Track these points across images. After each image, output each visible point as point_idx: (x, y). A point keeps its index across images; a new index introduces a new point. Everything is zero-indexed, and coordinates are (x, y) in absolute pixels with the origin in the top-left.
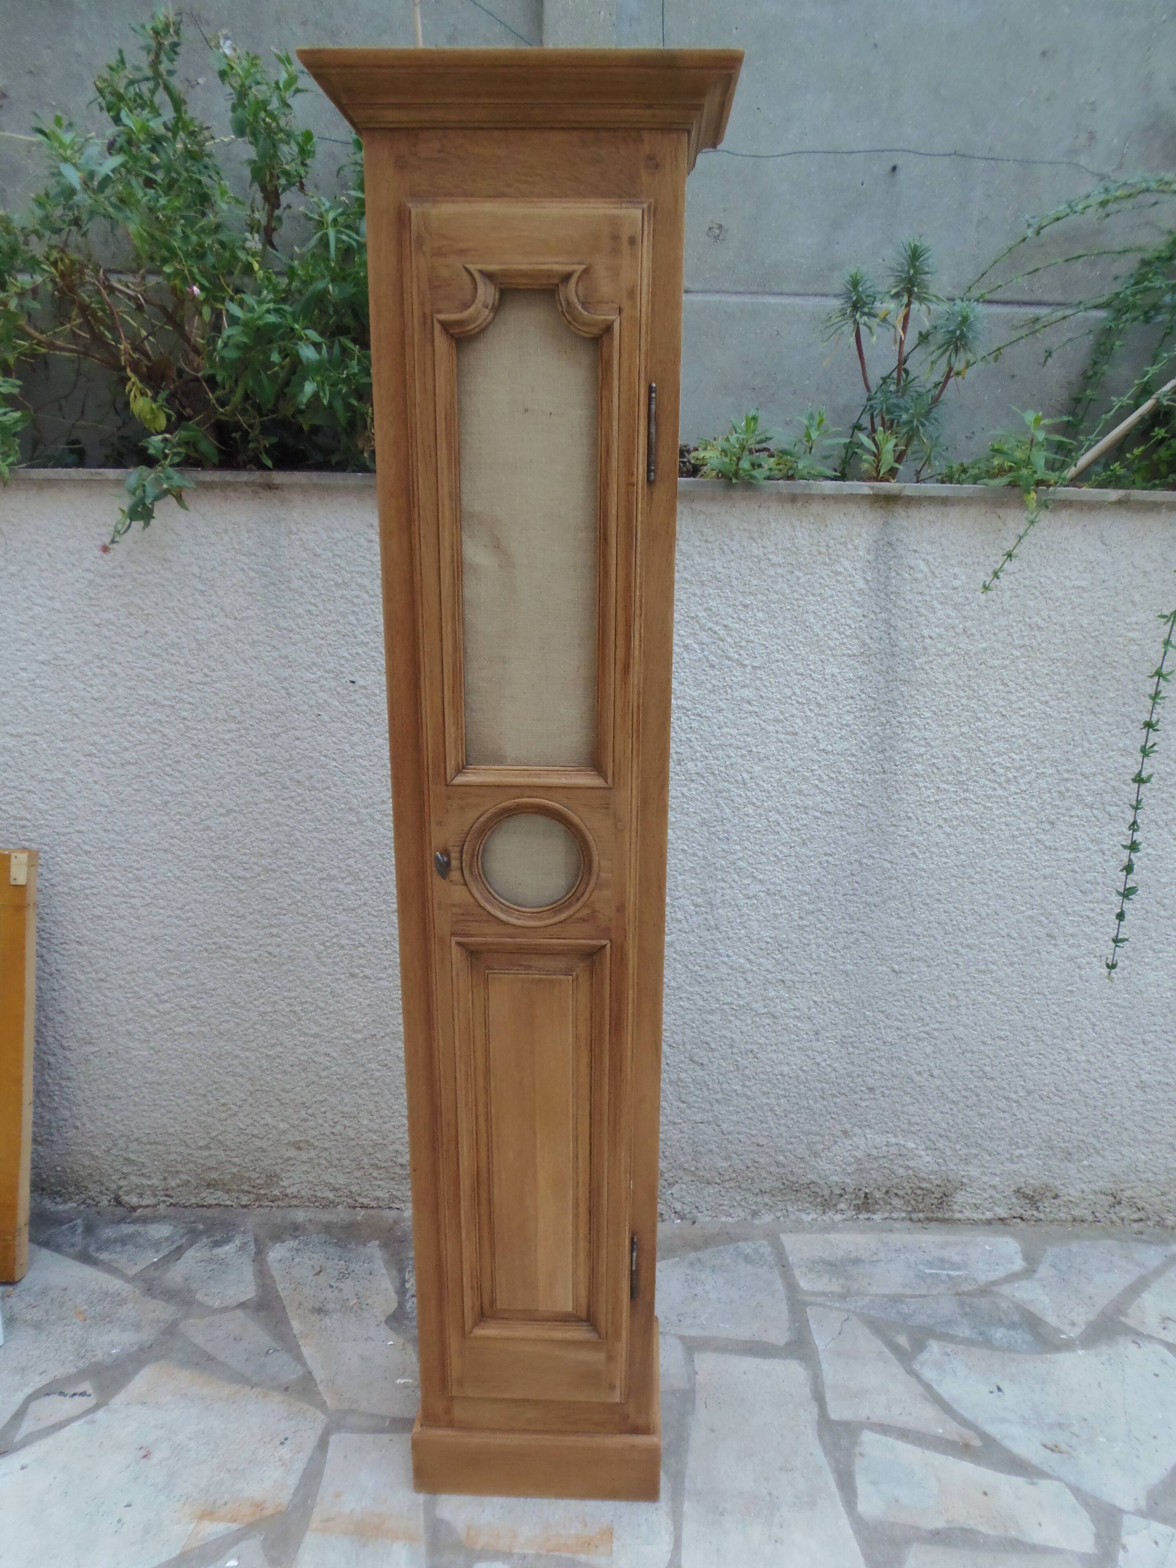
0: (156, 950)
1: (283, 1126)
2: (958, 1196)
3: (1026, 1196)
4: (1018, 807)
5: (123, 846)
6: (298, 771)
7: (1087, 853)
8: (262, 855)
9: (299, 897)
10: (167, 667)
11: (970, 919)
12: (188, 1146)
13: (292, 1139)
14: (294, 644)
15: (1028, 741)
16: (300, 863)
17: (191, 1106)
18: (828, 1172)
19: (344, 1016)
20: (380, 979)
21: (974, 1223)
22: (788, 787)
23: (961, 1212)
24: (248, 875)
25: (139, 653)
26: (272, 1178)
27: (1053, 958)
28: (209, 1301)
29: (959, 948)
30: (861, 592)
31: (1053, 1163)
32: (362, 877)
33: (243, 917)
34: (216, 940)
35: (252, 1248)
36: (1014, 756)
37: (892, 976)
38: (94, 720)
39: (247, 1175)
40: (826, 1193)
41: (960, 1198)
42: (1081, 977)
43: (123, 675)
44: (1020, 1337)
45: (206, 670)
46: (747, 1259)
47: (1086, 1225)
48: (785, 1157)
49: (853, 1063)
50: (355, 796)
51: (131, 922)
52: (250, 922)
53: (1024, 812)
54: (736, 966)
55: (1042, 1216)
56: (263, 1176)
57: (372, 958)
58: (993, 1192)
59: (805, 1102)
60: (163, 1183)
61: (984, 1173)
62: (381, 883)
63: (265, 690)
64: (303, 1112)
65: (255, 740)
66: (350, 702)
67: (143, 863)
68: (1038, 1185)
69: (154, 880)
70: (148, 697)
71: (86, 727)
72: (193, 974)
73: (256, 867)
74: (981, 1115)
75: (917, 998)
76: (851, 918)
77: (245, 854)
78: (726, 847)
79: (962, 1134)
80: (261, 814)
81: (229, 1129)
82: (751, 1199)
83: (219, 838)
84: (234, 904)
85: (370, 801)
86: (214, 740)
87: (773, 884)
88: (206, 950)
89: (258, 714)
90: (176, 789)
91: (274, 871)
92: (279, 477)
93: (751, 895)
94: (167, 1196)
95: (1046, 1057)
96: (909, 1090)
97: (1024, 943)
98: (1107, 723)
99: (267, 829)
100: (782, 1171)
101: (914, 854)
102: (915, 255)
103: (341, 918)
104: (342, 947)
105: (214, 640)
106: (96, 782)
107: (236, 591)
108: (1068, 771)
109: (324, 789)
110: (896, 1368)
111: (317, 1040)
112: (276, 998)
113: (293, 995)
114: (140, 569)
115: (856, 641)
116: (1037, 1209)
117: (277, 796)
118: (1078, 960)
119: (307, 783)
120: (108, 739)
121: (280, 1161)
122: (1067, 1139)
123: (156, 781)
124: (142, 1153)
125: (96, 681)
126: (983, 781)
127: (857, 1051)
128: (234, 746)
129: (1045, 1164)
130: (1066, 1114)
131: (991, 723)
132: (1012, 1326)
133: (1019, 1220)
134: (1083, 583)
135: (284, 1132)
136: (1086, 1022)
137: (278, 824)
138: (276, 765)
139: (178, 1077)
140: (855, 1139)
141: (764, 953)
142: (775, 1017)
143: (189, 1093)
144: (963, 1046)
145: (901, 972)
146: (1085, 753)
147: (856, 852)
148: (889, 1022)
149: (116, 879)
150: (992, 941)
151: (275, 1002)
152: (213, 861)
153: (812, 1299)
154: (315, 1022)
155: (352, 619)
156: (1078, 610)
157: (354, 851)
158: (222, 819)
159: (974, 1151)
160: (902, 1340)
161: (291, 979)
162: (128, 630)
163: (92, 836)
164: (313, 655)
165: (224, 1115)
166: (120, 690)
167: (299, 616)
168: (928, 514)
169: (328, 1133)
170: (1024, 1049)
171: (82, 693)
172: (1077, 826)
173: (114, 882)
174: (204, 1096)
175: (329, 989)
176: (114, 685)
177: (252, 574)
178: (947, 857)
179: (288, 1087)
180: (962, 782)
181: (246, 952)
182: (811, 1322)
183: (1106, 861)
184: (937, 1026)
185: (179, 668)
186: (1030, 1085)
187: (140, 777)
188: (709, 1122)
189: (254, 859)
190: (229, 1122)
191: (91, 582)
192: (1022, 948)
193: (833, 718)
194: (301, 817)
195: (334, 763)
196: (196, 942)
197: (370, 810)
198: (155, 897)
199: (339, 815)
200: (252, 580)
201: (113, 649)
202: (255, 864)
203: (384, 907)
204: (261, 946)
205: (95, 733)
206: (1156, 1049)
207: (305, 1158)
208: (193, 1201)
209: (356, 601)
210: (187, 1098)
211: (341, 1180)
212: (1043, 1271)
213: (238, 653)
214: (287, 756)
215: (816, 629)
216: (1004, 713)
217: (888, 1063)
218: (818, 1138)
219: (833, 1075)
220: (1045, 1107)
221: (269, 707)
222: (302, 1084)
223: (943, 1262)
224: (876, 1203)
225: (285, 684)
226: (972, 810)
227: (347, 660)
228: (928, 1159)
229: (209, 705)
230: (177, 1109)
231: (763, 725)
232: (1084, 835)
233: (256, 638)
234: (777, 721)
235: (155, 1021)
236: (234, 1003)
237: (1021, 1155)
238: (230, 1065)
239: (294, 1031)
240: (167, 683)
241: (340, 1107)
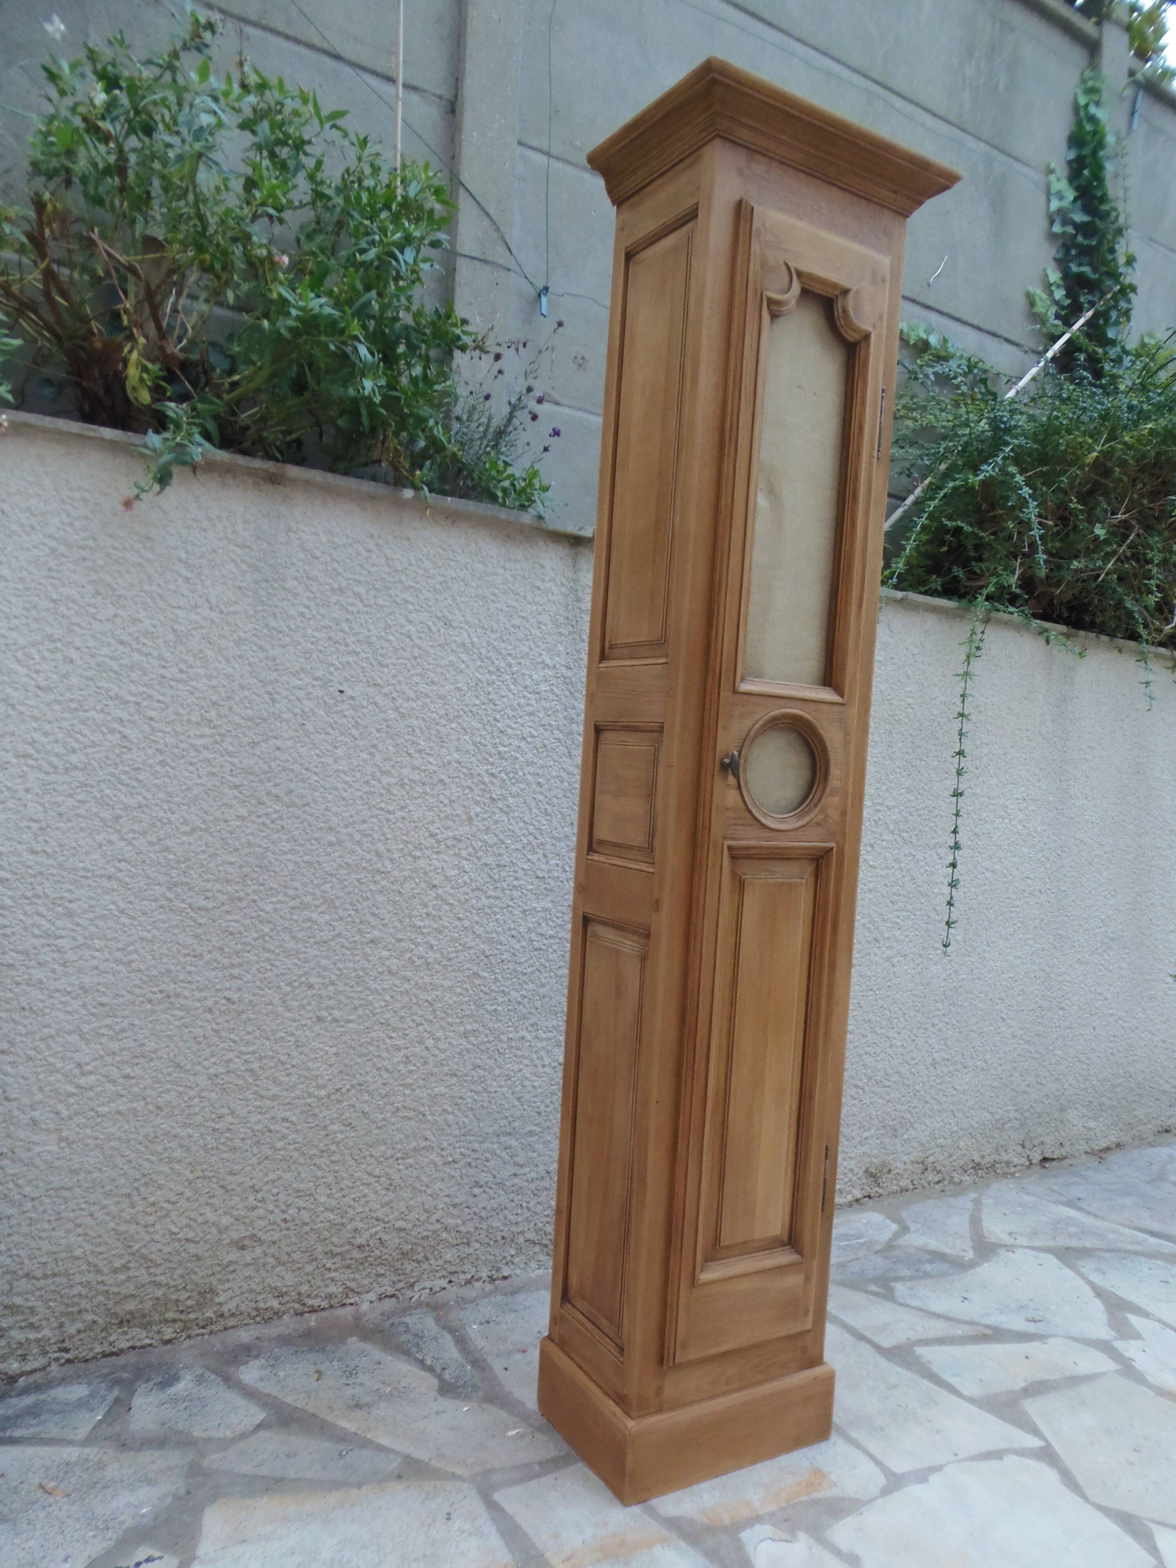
0: (84, 1005)
1: (225, 1220)
3: (871, 1175)
5: (55, 872)
6: (276, 785)
8: (228, 881)
9: (266, 930)
10: (136, 656)
12: (99, 1271)
13: (235, 1236)
14: (283, 646)
16: (271, 889)
17: (109, 1214)
19: (308, 1069)
20: (349, 1021)
24: (209, 905)
25: (104, 639)
26: (207, 1294)
28: (215, 1435)
31: (886, 1140)
32: (337, 904)
33: (201, 955)
34: (164, 987)
35: (213, 1378)
38: (36, 713)
39: (174, 1297)
43: (79, 662)
45: (182, 666)
47: (909, 1193)
50: (336, 814)
51: (53, 971)
52: (208, 963)
55: (881, 1191)
56: (195, 1294)
57: (342, 998)
58: (850, 1175)
60: (57, 1332)
62: (356, 910)
63: (247, 693)
64: (252, 1198)
65: (231, 748)
66: (337, 713)
67: (78, 893)
68: (878, 1163)
69: (91, 915)
70: (108, 690)
71: (23, 722)
72: (129, 1033)
73: (219, 895)
77: (209, 881)
80: (231, 833)
81: (157, 1237)
83: (179, 862)
84: (189, 941)
85: (351, 820)
86: (184, 745)
88: (150, 1001)
89: (237, 719)
90: (131, 802)
91: (240, 899)
92: (293, 471)
94: (61, 1350)
95: (877, 1045)
99: (236, 850)
103: (313, 952)
104: (311, 987)
105: (194, 633)
106: (27, 791)
107: (225, 583)
109: (304, 805)
110: (890, 1305)
111: (276, 1103)
112: (231, 1055)
113: (251, 1049)
114: (117, 545)
116: (879, 1186)
117: (250, 813)
119: (286, 799)
120: (52, 738)
121: (218, 1269)
122: (893, 1117)
123: (108, 791)
124: (32, 1293)
125: (46, 667)
128: (206, 754)
129: (881, 1143)
133: (869, 1199)
135: (226, 1229)
136: (900, 1012)
137: (249, 845)
138: (252, 777)
139: (95, 1175)
143: (107, 1195)
149: (39, 914)
151: (230, 1060)
152: (169, 889)
154: (275, 1081)
155: (345, 626)
157: (331, 875)
158: (185, 838)
161: (250, 1029)
162: (93, 611)
163: (12, 859)
164: (302, 660)
165: (151, 1219)
166: (74, 680)
167: (291, 617)
169: (278, 1220)
171: (24, 679)
173: (36, 918)
174: (129, 1196)
175: (292, 1039)
176: (68, 674)
177: (244, 567)
179: (236, 1167)
181: (199, 1001)
185: (150, 660)
187: (86, 785)
189: (218, 886)
190: (158, 1226)
191: (53, 550)
194: (276, 836)
195: (316, 778)
196: (138, 991)
197: (350, 830)
198: (91, 937)
199: (317, 835)
200: (244, 573)
201: (70, 631)
202: (219, 891)
203: (357, 938)
204: (218, 990)
205: (35, 730)
206: (940, 1030)
207: (248, 1259)
208: (98, 1349)
209: (350, 608)
210: (105, 1202)
211: (290, 1279)
212: (913, 1226)
213: (220, 650)
214: (266, 767)
220: (879, 1090)
221: (250, 712)
222: (254, 1160)
225: (270, 688)
227: (336, 669)
229: (182, 705)
230: (89, 1221)
233: (242, 635)
235: (72, 1101)
236: (178, 1066)
237: (867, 1138)
238: (166, 1149)
239: (249, 1095)
240: (134, 676)
241: (295, 1185)
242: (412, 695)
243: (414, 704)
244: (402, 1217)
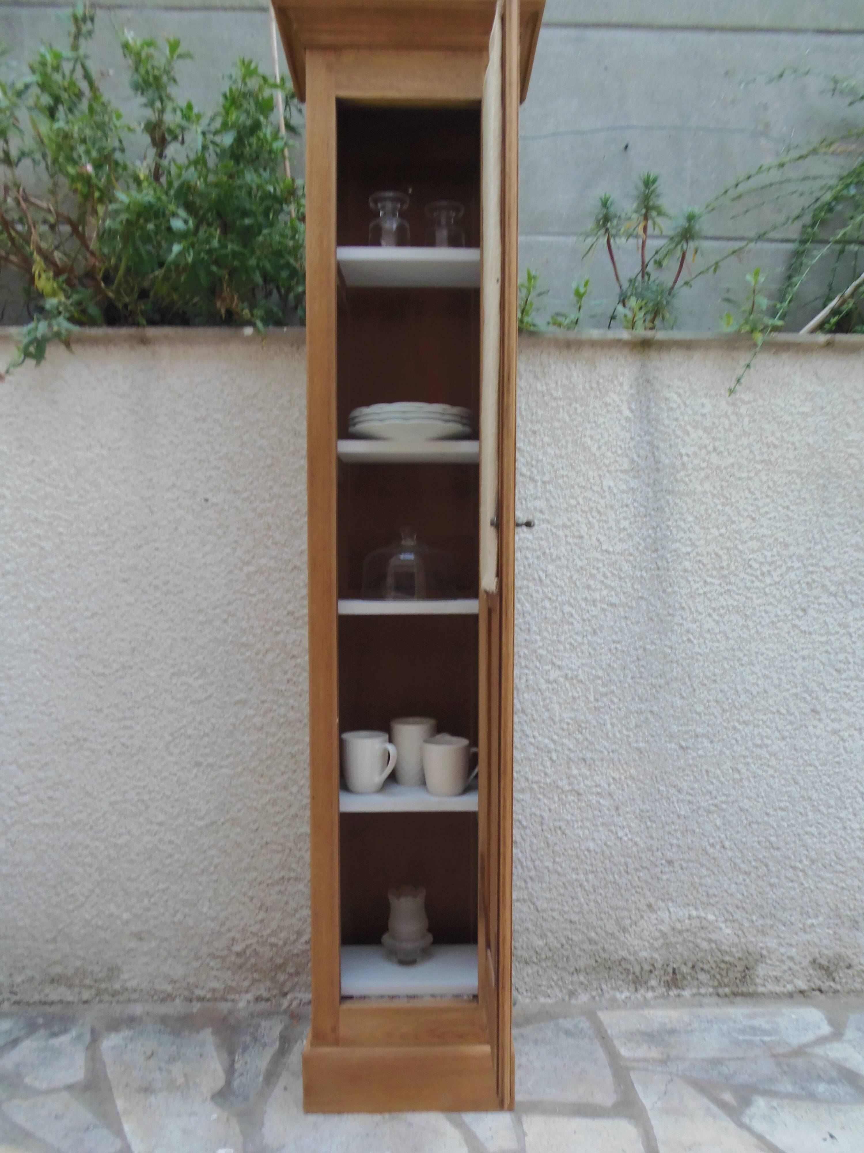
0: (20, 744)
1: (126, 916)
2: (759, 969)
3: (821, 967)
4: (774, 597)
6: (156, 578)
7: (837, 636)
8: (121, 653)
9: (152, 691)
10: (48, 489)
11: (743, 697)
12: (35, 940)
13: (134, 929)
14: (157, 469)
15: (776, 539)
16: (154, 659)
17: (41, 898)
18: (637, 948)
19: (188, 804)
21: (777, 996)
22: (578, 583)
23: (764, 985)
24: (107, 671)
25: (26, 478)
26: (113, 972)
27: (818, 732)
28: (37, 1084)
29: (737, 724)
30: (628, 419)
31: (843, 932)
32: (209, 671)
33: (100, 711)
34: (75, 733)
35: (88, 1037)
36: (766, 553)
37: (681, 752)
39: (90, 968)
40: (637, 969)
41: (761, 970)
42: (845, 749)
44: (842, 1090)
45: (82, 492)
46: (568, 1033)
48: (597, 933)
49: (652, 837)
50: (205, 599)
52: (106, 716)
53: (780, 601)
54: (542, 746)
55: (839, 987)
56: (105, 969)
57: (215, 747)
58: (791, 964)
59: (611, 877)
60: (8, 979)
61: (780, 944)
62: (225, 677)
63: (131, 508)
64: (146, 901)
65: (120, 551)
66: (204, 517)
67: (14, 663)
68: (831, 955)
69: (23, 679)
70: (30, 515)
72: (52, 766)
73: (115, 664)
74: (771, 885)
75: (704, 772)
76: (641, 699)
77: (106, 653)
78: (528, 637)
79: (756, 905)
80: (122, 616)
81: (76, 921)
82: (568, 979)
83: (83, 639)
84: (92, 699)
85: (218, 603)
86: (85, 552)
87: (571, 669)
88: (65, 743)
89: (124, 529)
90: (49, 595)
91: (131, 667)
92: (152, 332)
93: (551, 679)
94: (11, 993)
95: (823, 826)
96: (704, 862)
97: (792, 718)
98: (839, 524)
99: (127, 629)
100: (594, 948)
101: (689, 640)
102: (648, 183)
103: (189, 709)
104: (189, 737)
105: (90, 466)
107: (111, 426)
108: (812, 565)
109: (178, 593)
110: (726, 1122)
111: (163, 828)
112: (126, 788)
113: (142, 784)
114: (32, 410)
115: (625, 460)
116: (834, 980)
117: (136, 601)
118: (841, 734)
119: (164, 588)
121: (122, 953)
122: (852, 907)
123: (32, 589)
126: (742, 575)
127: (654, 826)
128: (102, 557)
129: (835, 933)
130: (849, 881)
131: (743, 526)
132: (831, 1081)
133: (818, 993)
134: (806, 410)
135: (127, 923)
136: (855, 792)
137: (137, 625)
138: (137, 573)
139: (31, 869)
140: (659, 913)
141: (566, 733)
142: (579, 794)
143: (40, 884)
144: (749, 818)
145: (687, 748)
146: (824, 550)
147: (640, 639)
148: (681, 797)
150: (765, 718)
151: (125, 792)
152: (77, 659)
153: (635, 1065)
154: (162, 810)
156: (804, 432)
157: (203, 648)
158: (87, 621)
159: (769, 922)
160: (728, 1097)
161: (141, 768)
162: (18, 459)
164: (173, 478)
165: (71, 907)
167: (163, 446)
168: (676, 356)
169: (168, 922)
170: (804, 819)
172: (826, 612)
174: (54, 887)
177: (125, 412)
178: (718, 641)
179: (133, 876)
180: (724, 577)
181: (101, 744)
182: (636, 1085)
183: (854, 643)
184: (724, 798)
186: (813, 854)
188: (524, 901)
189: (113, 657)
190: (76, 913)
192: (791, 723)
193: (612, 523)
196: (56, 735)
200: (125, 416)
202: (114, 661)
204: (115, 737)
207: (145, 949)
208: (37, 997)
210: (38, 889)
211: (179, 971)
212: (850, 1033)
213: (109, 477)
214: (147, 565)
215: (594, 449)
216: (754, 516)
217: (683, 836)
218: (625, 913)
219: (635, 849)
220: (829, 875)
221: (133, 522)
222: (147, 872)
223: (754, 1030)
224: (684, 978)
225: (148, 503)
226: (735, 600)
227: (202, 482)
228: (729, 931)
229: (82, 522)
230: (27, 901)
231: (554, 530)
232: (832, 621)
233: (126, 464)
234: (565, 526)
235: (13, 813)
236: (88, 794)
237: (813, 925)
238: (80, 855)
239: (141, 819)
240: (48, 503)
241: (181, 895)
242: (267, 496)
243: (268, 505)
244: (273, 934)
